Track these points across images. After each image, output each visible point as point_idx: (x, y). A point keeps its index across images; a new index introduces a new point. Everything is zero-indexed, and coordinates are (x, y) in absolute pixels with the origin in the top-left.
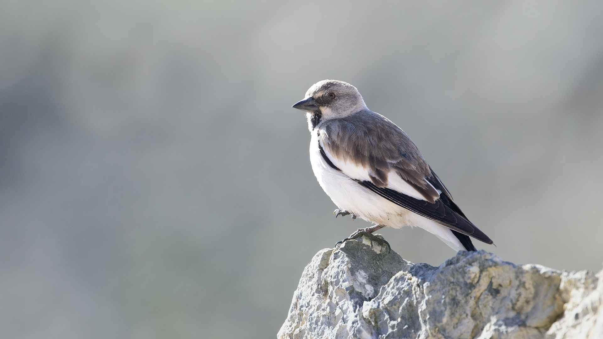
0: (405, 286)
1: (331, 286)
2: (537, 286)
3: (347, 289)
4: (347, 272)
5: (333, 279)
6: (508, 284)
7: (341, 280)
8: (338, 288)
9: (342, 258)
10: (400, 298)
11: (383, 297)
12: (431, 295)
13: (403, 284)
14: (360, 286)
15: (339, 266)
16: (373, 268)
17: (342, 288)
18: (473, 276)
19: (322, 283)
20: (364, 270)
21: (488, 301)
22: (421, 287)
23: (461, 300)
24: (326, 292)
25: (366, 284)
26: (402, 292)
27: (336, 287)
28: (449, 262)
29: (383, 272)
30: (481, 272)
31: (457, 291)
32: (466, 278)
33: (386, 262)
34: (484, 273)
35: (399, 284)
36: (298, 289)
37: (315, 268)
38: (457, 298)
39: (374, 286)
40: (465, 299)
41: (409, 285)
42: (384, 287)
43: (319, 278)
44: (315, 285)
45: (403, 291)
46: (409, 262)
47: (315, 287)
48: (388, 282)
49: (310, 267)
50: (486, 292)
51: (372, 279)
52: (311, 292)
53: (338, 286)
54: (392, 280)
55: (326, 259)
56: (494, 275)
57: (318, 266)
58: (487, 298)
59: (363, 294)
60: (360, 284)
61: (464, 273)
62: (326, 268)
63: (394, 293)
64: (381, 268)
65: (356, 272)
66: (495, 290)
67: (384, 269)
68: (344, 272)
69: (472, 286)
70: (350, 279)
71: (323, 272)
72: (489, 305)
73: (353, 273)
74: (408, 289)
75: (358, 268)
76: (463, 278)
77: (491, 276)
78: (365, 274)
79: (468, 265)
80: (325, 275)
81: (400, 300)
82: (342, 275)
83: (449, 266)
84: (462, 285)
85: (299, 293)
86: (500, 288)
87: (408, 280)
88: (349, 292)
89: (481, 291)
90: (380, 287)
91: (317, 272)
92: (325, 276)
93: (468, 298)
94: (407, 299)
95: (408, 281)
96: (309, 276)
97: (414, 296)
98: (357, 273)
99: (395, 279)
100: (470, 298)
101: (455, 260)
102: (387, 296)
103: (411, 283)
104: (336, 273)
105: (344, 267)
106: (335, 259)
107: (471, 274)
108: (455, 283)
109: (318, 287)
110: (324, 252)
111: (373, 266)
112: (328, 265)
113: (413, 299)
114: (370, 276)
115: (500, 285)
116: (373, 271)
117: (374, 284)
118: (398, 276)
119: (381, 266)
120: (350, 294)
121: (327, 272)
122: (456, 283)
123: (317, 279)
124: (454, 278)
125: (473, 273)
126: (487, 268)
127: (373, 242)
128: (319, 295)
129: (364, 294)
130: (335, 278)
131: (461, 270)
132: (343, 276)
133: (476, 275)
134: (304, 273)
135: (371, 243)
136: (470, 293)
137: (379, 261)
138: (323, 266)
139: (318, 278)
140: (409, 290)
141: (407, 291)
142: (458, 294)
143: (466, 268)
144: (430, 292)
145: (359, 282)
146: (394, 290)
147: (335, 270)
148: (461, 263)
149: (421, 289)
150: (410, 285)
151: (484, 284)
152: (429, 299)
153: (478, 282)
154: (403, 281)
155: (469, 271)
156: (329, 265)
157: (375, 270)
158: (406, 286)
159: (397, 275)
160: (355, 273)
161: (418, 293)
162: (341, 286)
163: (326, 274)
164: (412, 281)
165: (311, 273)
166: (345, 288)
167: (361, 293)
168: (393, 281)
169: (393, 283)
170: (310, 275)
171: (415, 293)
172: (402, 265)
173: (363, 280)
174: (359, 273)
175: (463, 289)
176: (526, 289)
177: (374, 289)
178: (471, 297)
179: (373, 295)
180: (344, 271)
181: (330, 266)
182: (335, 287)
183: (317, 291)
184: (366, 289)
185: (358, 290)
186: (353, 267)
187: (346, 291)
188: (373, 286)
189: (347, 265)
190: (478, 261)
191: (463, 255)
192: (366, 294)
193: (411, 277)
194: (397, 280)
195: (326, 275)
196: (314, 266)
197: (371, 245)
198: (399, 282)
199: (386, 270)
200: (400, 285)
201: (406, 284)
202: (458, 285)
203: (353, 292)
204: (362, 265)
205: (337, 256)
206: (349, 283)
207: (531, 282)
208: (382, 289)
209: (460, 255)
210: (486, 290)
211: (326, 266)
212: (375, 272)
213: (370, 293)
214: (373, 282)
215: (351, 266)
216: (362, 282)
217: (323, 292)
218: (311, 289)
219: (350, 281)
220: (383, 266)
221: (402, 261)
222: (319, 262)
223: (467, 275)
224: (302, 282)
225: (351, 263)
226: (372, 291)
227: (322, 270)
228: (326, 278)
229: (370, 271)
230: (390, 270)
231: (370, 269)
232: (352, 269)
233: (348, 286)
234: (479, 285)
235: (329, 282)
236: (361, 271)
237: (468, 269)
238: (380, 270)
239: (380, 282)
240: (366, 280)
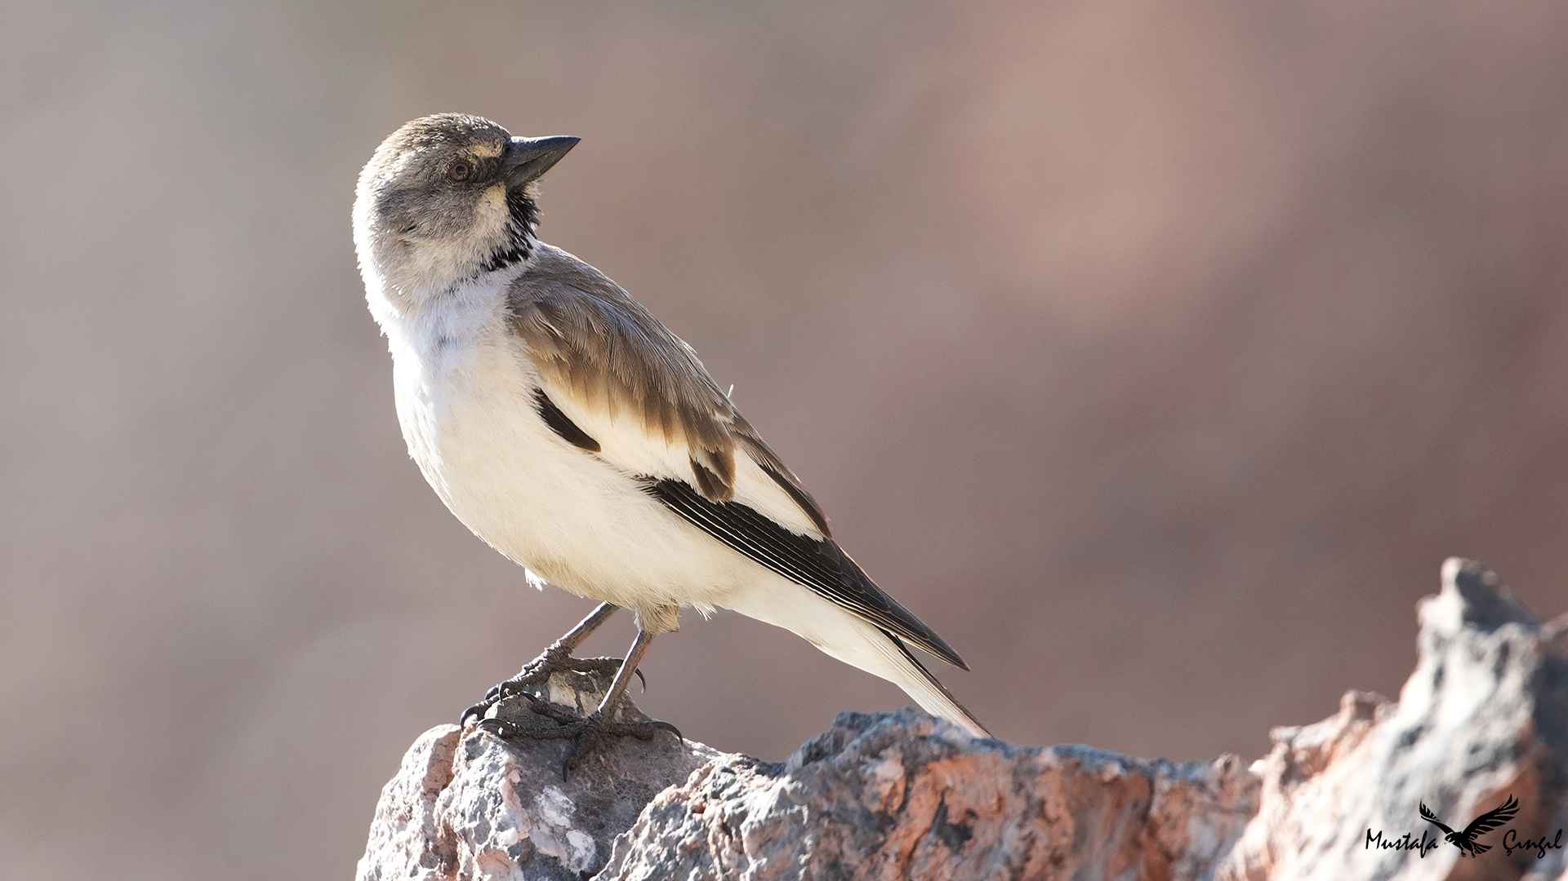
0: (686, 832)
1: (464, 842)
2: (1079, 810)
3: (513, 851)
4: (510, 798)
5: (470, 821)
6: (995, 808)
7: (493, 824)
8: (486, 849)
9: (492, 754)
10: (673, 870)
11: (624, 868)
12: (765, 855)
13: (679, 827)
14: (553, 838)
15: (483, 780)
16: (586, 778)
17: (498, 848)
18: (885, 789)
19: (439, 835)
20: (560, 787)
21: (938, 865)
22: (734, 831)
23: (856, 867)
24: (452, 860)
25: (568, 830)
26: (678, 852)
27: (479, 847)
28: (814, 751)
29: (621, 786)
30: (910, 775)
31: (841, 840)
32: (865, 798)
33: (625, 752)
34: (920, 780)
35: (667, 825)
36: (367, 854)
37: (412, 789)
38: (844, 861)
39: (595, 831)
40: (867, 862)
41: (695, 827)
42: (625, 838)
43: (428, 820)
44: (418, 840)
45: (681, 847)
46: (698, 745)
47: (417, 848)
48: (636, 823)
49: (397, 788)
50: (931, 836)
51: (588, 812)
52: (407, 863)
53: (486, 843)
54: (646, 814)
55: (442, 758)
56: (949, 783)
57: (421, 782)
58: (934, 854)
59: (564, 863)
60: (552, 830)
61: (859, 784)
62: (445, 786)
63: (654, 855)
64: (613, 775)
65: (536, 795)
66: (956, 828)
67: (622, 777)
68: (499, 799)
69: (885, 821)
70: (519, 820)
71: (438, 800)
72: (941, 874)
73: (529, 798)
74: (695, 842)
75: (542, 781)
76: (857, 797)
77: (940, 788)
78: (565, 798)
79: (868, 759)
80: (443, 810)
81: (675, 875)
82: (494, 809)
83: (811, 764)
84: (856, 821)
85: (373, 869)
86: (971, 822)
87: (694, 811)
88: (518, 860)
89: (915, 836)
90: (611, 834)
91: (421, 802)
92: (446, 814)
93: (879, 857)
94: (696, 870)
95: (694, 815)
96: (396, 815)
97: (716, 861)
98: (541, 799)
99: (655, 811)
100: (882, 858)
101: (830, 741)
102: (635, 863)
103: (701, 820)
104: (476, 803)
105: (497, 782)
106: (470, 758)
107: (879, 785)
108: (834, 817)
109: (426, 847)
110: (438, 740)
111: (586, 769)
112: (450, 777)
113: (712, 871)
114: (580, 804)
115: (971, 813)
116: (589, 785)
117: (595, 827)
118: (663, 802)
119: (612, 767)
120: (523, 864)
121: (451, 799)
122: (839, 815)
123: (422, 822)
124: (829, 799)
125: (886, 781)
126: (925, 764)
127: (582, 695)
128: (433, 873)
129: (567, 862)
130: (473, 817)
131: (849, 773)
132: (499, 811)
133: (894, 787)
134: (383, 804)
135: (578, 699)
136: (882, 844)
137: (604, 752)
138: (436, 781)
139: (425, 818)
140: (699, 844)
141: (694, 846)
142: (845, 847)
143: (862, 767)
144: (761, 846)
145: (547, 825)
146: (655, 847)
147: (473, 794)
148: (848, 754)
149: (734, 839)
150: (701, 829)
151: (921, 812)
152: (759, 868)
153: (903, 807)
154: (679, 815)
155: (874, 775)
156: (453, 776)
157: (593, 782)
158: (689, 832)
159: (661, 800)
160: (533, 797)
161: (727, 850)
162: (496, 843)
163: (446, 806)
164: (706, 815)
165: (403, 806)
166: (506, 849)
167: (556, 858)
168: (649, 817)
169: (650, 823)
170: (400, 812)
171: (718, 851)
172: (676, 758)
173: (560, 816)
174: (547, 796)
175: (859, 832)
176: (1050, 822)
177: (596, 843)
178: (886, 856)
179: (592, 862)
180: (501, 796)
181: (456, 782)
182: (477, 845)
183: (426, 861)
184: (569, 844)
185: (547, 849)
186: (525, 780)
187: (510, 858)
188: (591, 833)
189: (508, 774)
190: (898, 745)
191: (850, 727)
192: (573, 860)
193: (701, 803)
194: (661, 816)
195: (447, 811)
196: (408, 782)
197: (575, 706)
198: (666, 822)
199: (629, 778)
200: (671, 829)
201: (687, 824)
202: (844, 822)
203: (533, 858)
204: (554, 770)
205: (475, 750)
206: (519, 832)
207: (1062, 800)
208: (619, 844)
209: (844, 728)
210: (928, 831)
211: (445, 782)
212: (593, 789)
213: (586, 855)
214: (592, 820)
215: (521, 777)
216: (558, 825)
217: (441, 863)
218: (408, 854)
219: (521, 824)
220: (618, 766)
221: (674, 747)
222: (423, 770)
223: (866, 788)
224: (377, 833)
225: (519, 768)
226: (590, 851)
227: (434, 796)
228: (447, 819)
229: (580, 787)
230: (639, 779)
231: (578, 782)
232: (522, 786)
233: (516, 842)
234: (908, 816)
235: (456, 830)
236: (553, 789)
237: (869, 771)
238: (611, 780)
239: (612, 818)
240: (569, 818)
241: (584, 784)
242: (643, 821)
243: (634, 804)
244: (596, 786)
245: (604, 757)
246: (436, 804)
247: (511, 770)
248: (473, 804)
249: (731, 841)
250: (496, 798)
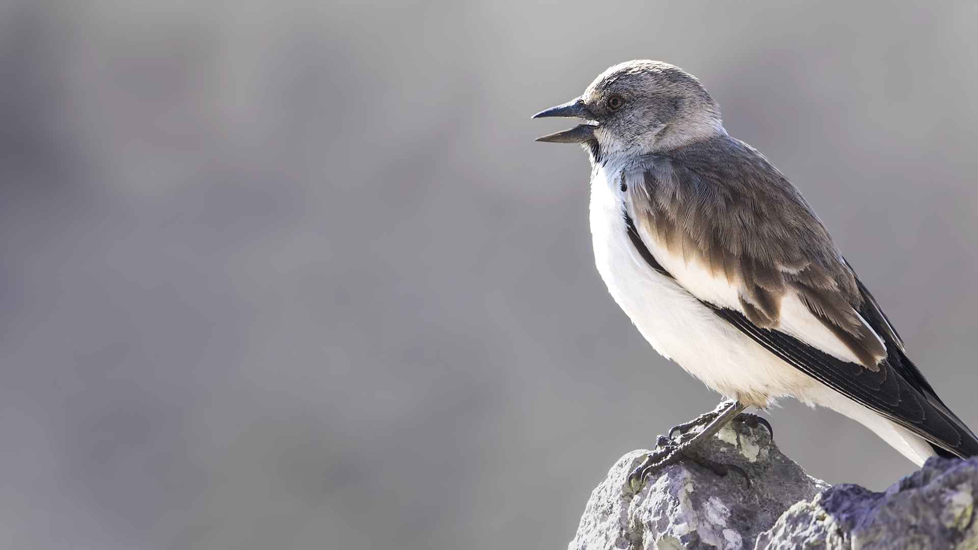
0: (811, 533)
1: (648, 531)
3: (684, 539)
4: (685, 502)
5: (654, 516)
7: (671, 519)
8: (665, 536)
13: (805, 529)
14: (713, 532)
15: (667, 488)
16: (740, 494)
17: (673, 536)
18: (958, 512)
19: (630, 526)
20: (720, 498)
22: (845, 535)
24: (639, 543)
25: (724, 528)
27: (660, 535)
28: (908, 483)
29: (763, 502)
32: (943, 518)
33: (769, 480)
35: (797, 528)
36: (577, 537)
37: (614, 493)
39: (743, 532)
41: (818, 530)
42: (766, 535)
43: (624, 514)
44: (615, 529)
45: (806, 544)
46: (820, 481)
47: (614, 534)
48: (774, 525)
49: (603, 491)
51: (739, 518)
52: (605, 544)
53: (665, 532)
54: (782, 519)
57: (621, 487)
60: (713, 527)
61: (939, 507)
62: (638, 492)
63: (786, 548)
64: (759, 494)
65: (704, 502)
67: (765, 496)
68: (677, 502)
69: (956, 535)
70: (690, 517)
71: (632, 502)
73: (698, 503)
74: (817, 541)
75: (708, 493)
76: (938, 516)
78: (724, 507)
79: (947, 490)
80: (636, 508)
82: (673, 508)
83: (905, 492)
84: (935, 532)
87: (817, 519)
88: (687, 545)
90: (755, 535)
91: (620, 502)
92: (637, 510)
95: (818, 522)
96: (600, 510)
98: (706, 505)
99: (790, 517)
101: (921, 476)
103: (822, 526)
104: (660, 504)
107: (954, 508)
108: (919, 529)
109: (621, 533)
110: (636, 459)
111: (740, 488)
114: (734, 511)
116: (741, 499)
117: (743, 529)
118: (796, 511)
119: (758, 489)
121: (642, 501)
122: (922, 529)
123: (619, 516)
124: (917, 517)
125: (959, 506)
127: (741, 437)
130: (657, 514)
131: (932, 499)
132: (676, 510)
133: (965, 511)
134: (591, 502)
135: (738, 439)
137: (754, 478)
139: (622, 513)
140: (819, 543)
141: (816, 544)
143: (943, 496)
144: (864, 547)
145: (710, 523)
146: (787, 543)
147: (659, 497)
148: (933, 485)
149: (846, 540)
150: (822, 532)
153: (969, 526)
155: (951, 501)
157: (744, 497)
158: (813, 534)
159: (795, 510)
160: (701, 503)
162: (672, 533)
163: (637, 505)
164: (826, 523)
165: (606, 504)
166: (679, 537)
167: (714, 547)
168: (785, 522)
169: (785, 525)
170: (604, 508)
172: (804, 488)
173: (719, 519)
174: (711, 504)
175: (936, 541)
177: (743, 539)
180: (678, 500)
181: (647, 489)
182: (658, 534)
183: (620, 544)
184: (724, 538)
185: (709, 540)
186: (696, 491)
187: (681, 544)
188: (740, 532)
189: (685, 485)
190: (970, 481)
191: (936, 467)
192: (726, 549)
193: (823, 514)
194: (794, 521)
195: (638, 508)
196: (612, 487)
197: (736, 444)
198: (797, 525)
199: (770, 498)
200: (800, 531)
201: (812, 528)
202: (927, 533)
203: (697, 545)
204: (717, 486)
206: (689, 526)
208: (761, 539)
209: (931, 468)
211: (638, 489)
212: (744, 502)
213: (735, 547)
214: (741, 523)
215: (694, 488)
216: (717, 525)
217: (631, 545)
218: (607, 538)
219: (692, 520)
220: (762, 488)
221: (803, 479)
222: (623, 479)
223: (945, 511)
224: (585, 522)
225: (693, 482)
226: (738, 544)
227: (630, 498)
228: (638, 514)
229: (735, 500)
230: (777, 499)
231: (734, 497)
232: (694, 494)
233: (687, 533)
234: (972, 532)
235: (644, 522)
236: (716, 499)
237: (948, 498)
238: (757, 497)
239: (756, 523)
240: (726, 520)
241: (738, 498)
242: (780, 524)
243: (772, 516)
244: (746, 500)
245: (753, 481)
246: (630, 504)
247: (687, 483)
248: (658, 504)
249: (843, 542)
250: (675, 502)
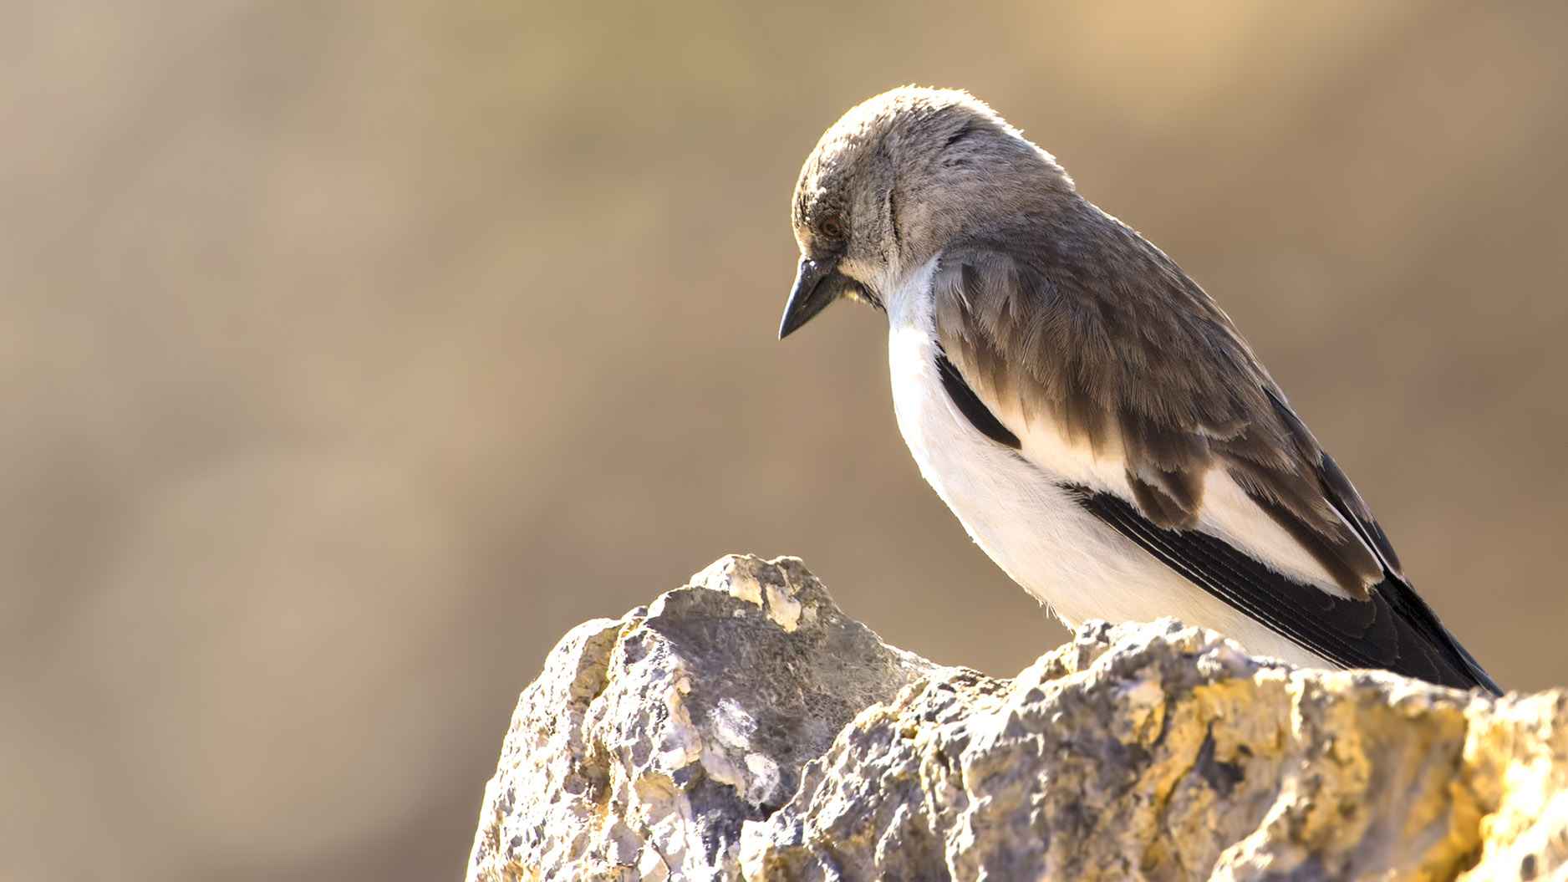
0: (893, 760)
1: (618, 763)
2: (1379, 751)
3: (679, 776)
4: (678, 712)
5: (627, 738)
6: (1273, 744)
7: (656, 743)
8: (646, 772)
9: (657, 658)
10: (874, 807)
11: (814, 802)
12: (990, 791)
13: (884, 754)
14: (729, 762)
15: (645, 688)
16: (772, 692)
17: (660, 771)
18: (1140, 718)
19: (588, 754)
20: (739, 700)
21: (1203, 812)
22: (951, 761)
23: (1101, 811)
24: (602, 785)
25: (747, 752)
26: (883, 784)
27: (637, 771)
28: (1053, 667)
29: (812, 701)
30: (1171, 701)
31: (1084, 776)
32: (1115, 728)
33: (820, 661)
34: (1182, 707)
35: (869, 751)
36: (498, 774)
37: (557, 696)
38: (1087, 802)
39: (780, 756)
40: (1115, 806)
41: (905, 755)
42: (817, 765)
43: (575, 735)
44: (562, 758)
45: (887, 779)
46: (908, 655)
47: (561, 769)
48: (831, 747)
49: (538, 694)
50: (1194, 776)
51: (772, 732)
52: (547, 786)
53: (646, 766)
54: (843, 737)
55: (595, 659)
56: (1219, 712)
57: (568, 688)
58: (1197, 798)
59: (741, 793)
60: (728, 752)
61: (1108, 709)
62: (597, 695)
63: (853, 787)
64: (803, 688)
65: (710, 708)
66: (1224, 767)
67: (815, 690)
68: (664, 712)
69: (1139, 757)
70: (687, 738)
71: (588, 711)
72: (1205, 823)
73: (701, 712)
74: (904, 773)
75: (717, 692)
76: (1105, 725)
77: (1207, 718)
78: (745, 714)
79: (1119, 679)
80: (595, 723)
81: (878, 813)
82: (657, 724)
84: (1103, 754)
85: (505, 792)
86: (1243, 760)
87: (903, 736)
88: (685, 786)
89: (1173, 776)
90: (800, 760)
91: (567, 713)
92: (597, 728)
93: (1128, 799)
94: (904, 807)
95: (904, 741)
96: (536, 727)
97: (929, 797)
98: (715, 714)
99: (856, 733)
100: (1133, 801)
102: (828, 796)
103: (912, 747)
104: (635, 716)
105: (662, 692)
106: (629, 661)
107: (1133, 712)
108: (1075, 748)
109: (571, 767)
110: (590, 638)
111: (772, 680)
112: (603, 683)
113: (923, 810)
114: (763, 721)
115: (1244, 750)
116: (774, 699)
117: (780, 751)
118: (865, 723)
119: (802, 678)
120: (691, 793)
121: (604, 711)
122: (1082, 747)
123: (567, 738)
124: (1070, 727)
125: (1141, 707)
126: (1190, 688)
127: (769, 588)
128: (579, 800)
129: (744, 792)
130: (631, 733)
132: (663, 727)
133: (1151, 715)
134: (520, 713)
135: (763, 594)
136: (1134, 784)
137: (794, 659)
138: (586, 687)
139: (572, 732)
140: (907, 776)
141: (902, 778)
142: (1088, 785)
143: (1113, 689)
144: (984, 782)
145: (721, 745)
146: (855, 778)
147: (632, 704)
149: (952, 771)
150: (912, 758)
151: (1184, 743)
152: (982, 808)
153: (1161, 739)
154: (885, 740)
155: (1126, 699)
156: (608, 682)
157: (779, 695)
159: (863, 721)
160: (705, 712)
161: (942, 785)
162: (658, 766)
163: (598, 718)
164: (917, 742)
165: (544, 717)
166: (670, 774)
167: (731, 786)
168: (848, 741)
169: (848, 748)
170: (541, 724)
171: (932, 786)
172: (881, 672)
173: (738, 736)
174: (723, 711)
175: (1107, 768)
176: (1340, 764)
177: (780, 770)
178: (1138, 799)
179: (776, 793)
180: (666, 709)
181: (611, 690)
182: (635, 768)
183: (571, 785)
184: (748, 770)
185: (722, 776)
186: (696, 691)
187: (675, 785)
188: (775, 757)
189: (676, 682)
190: (1157, 664)
192: (752, 789)
193: (913, 726)
194: (863, 740)
195: (599, 724)
197: (760, 602)
198: (869, 748)
199: (823, 693)
200: (875, 756)
201: (895, 751)
202: (1088, 754)
203: (703, 785)
204: (732, 679)
205: (636, 651)
206: (687, 753)
207: (1356, 737)
208: (810, 773)
210: (1190, 769)
211: (598, 689)
212: (780, 704)
213: (768, 784)
214: (776, 742)
215: (691, 686)
216: (735, 747)
217: (590, 787)
218: (548, 775)
219: (690, 743)
220: (810, 677)
221: (878, 655)
222: (571, 673)
223: (1116, 715)
224: (511, 748)
225: (690, 676)
226: (772, 779)
227: (583, 705)
228: (599, 734)
229: (763, 701)
230: (835, 693)
231: (761, 695)
232: (692, 697)
233: (682, 766)
234: (1166, 750)
235: (609, 749)
236: (730, 703)
237: (1121, 694)
238: (801, 693)
239: (801, 740)
240: (749, 739)
241: (768, 698)
242: (840, 745)
243: (829, 724)
244: (782, 700)
245: (794, 665)
246: (586, 715)
247: (679, 679)
248: (632, 717)
249: (948, 774)
250: (661, 712)
